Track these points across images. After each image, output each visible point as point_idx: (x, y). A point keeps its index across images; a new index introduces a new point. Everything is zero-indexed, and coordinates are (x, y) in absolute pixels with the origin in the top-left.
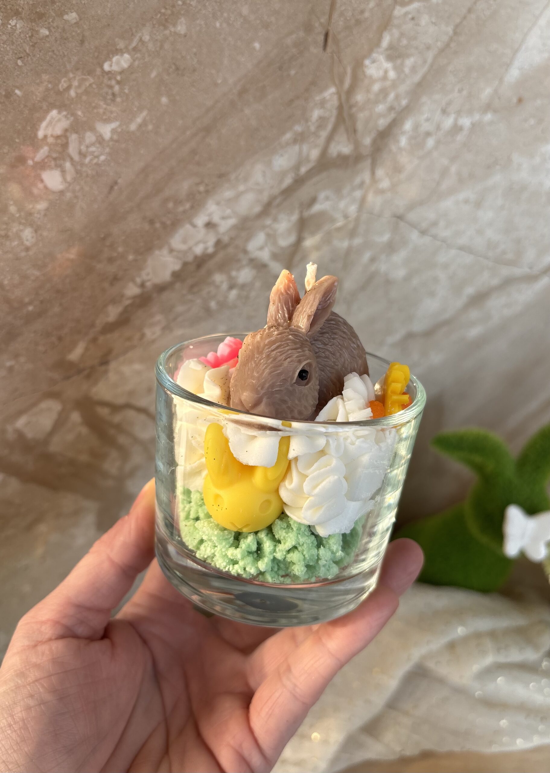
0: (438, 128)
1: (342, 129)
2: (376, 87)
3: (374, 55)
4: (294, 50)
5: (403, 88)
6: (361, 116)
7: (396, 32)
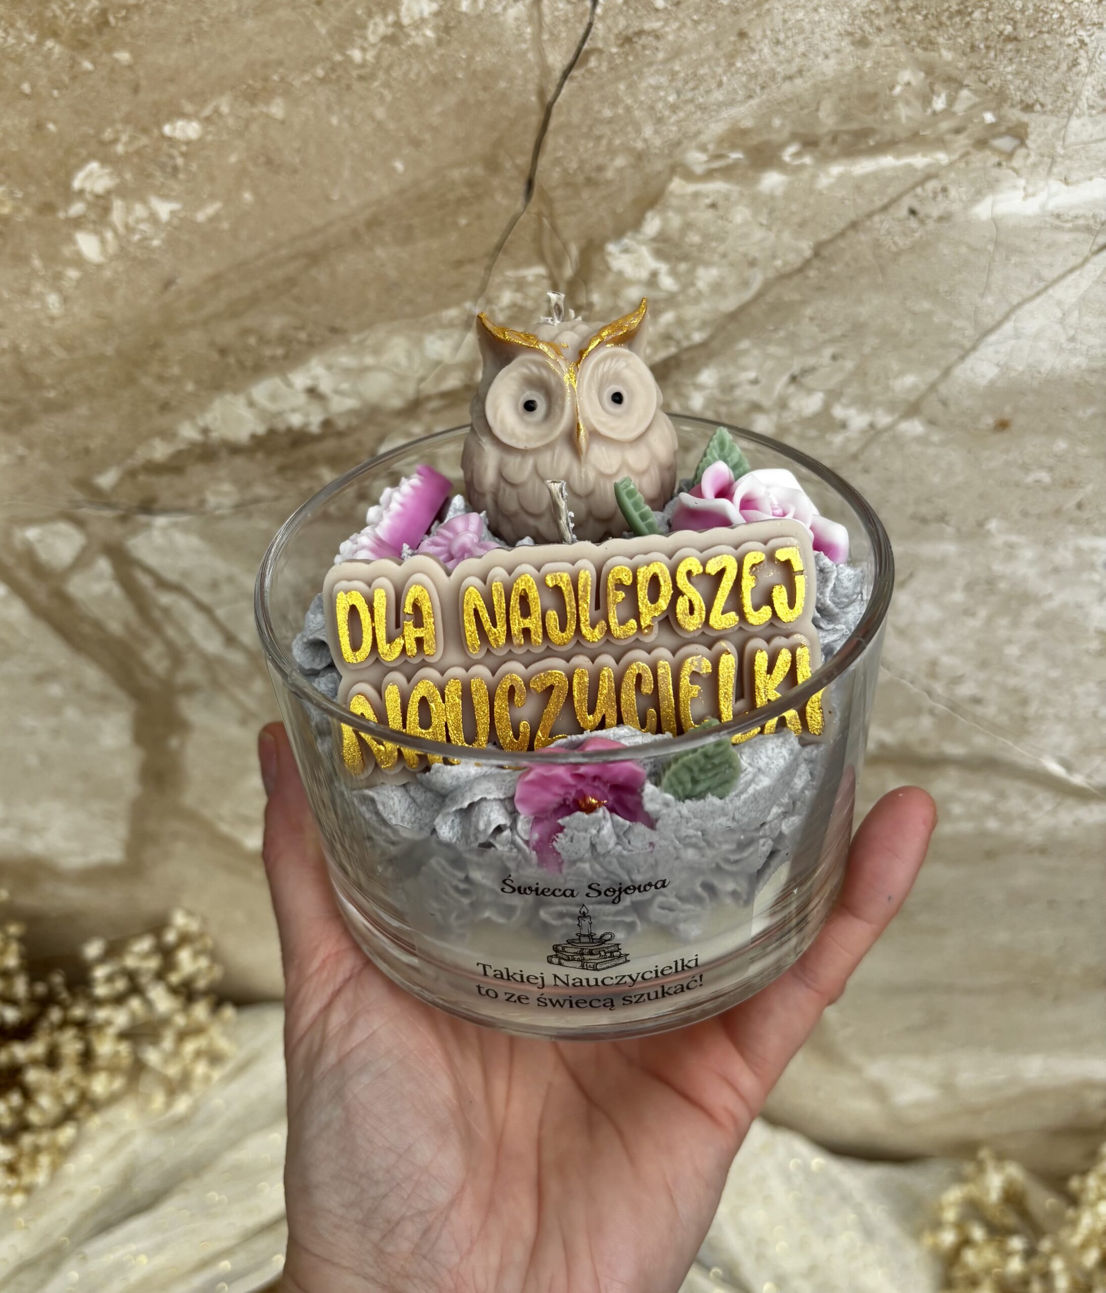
0: (783, 405)
2: (634, 293)
3: (626, 241)
4: (466, 191)
5: (694, 312)
7: (675, 218)
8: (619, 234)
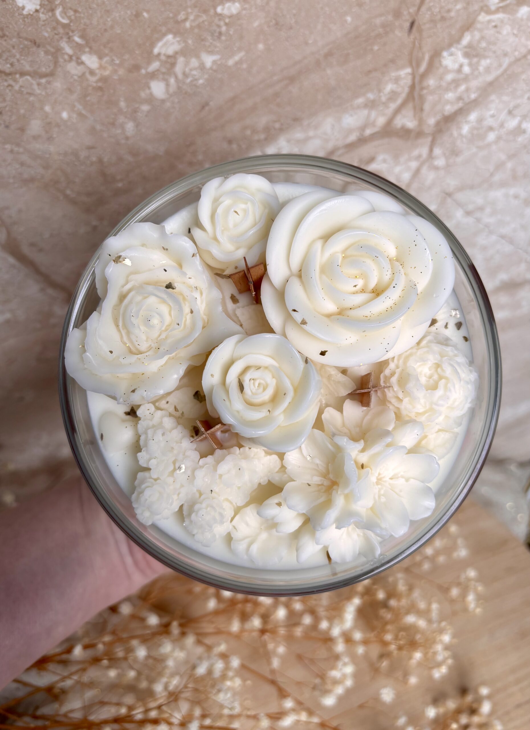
0: (502, 125)
1: (410, 105)
2: (449, 77)
3: (453, 49)
4: (381, 30)
5: (474, 84)
6: (430, 99)
7: (477, 35)
8: (450, 45)
